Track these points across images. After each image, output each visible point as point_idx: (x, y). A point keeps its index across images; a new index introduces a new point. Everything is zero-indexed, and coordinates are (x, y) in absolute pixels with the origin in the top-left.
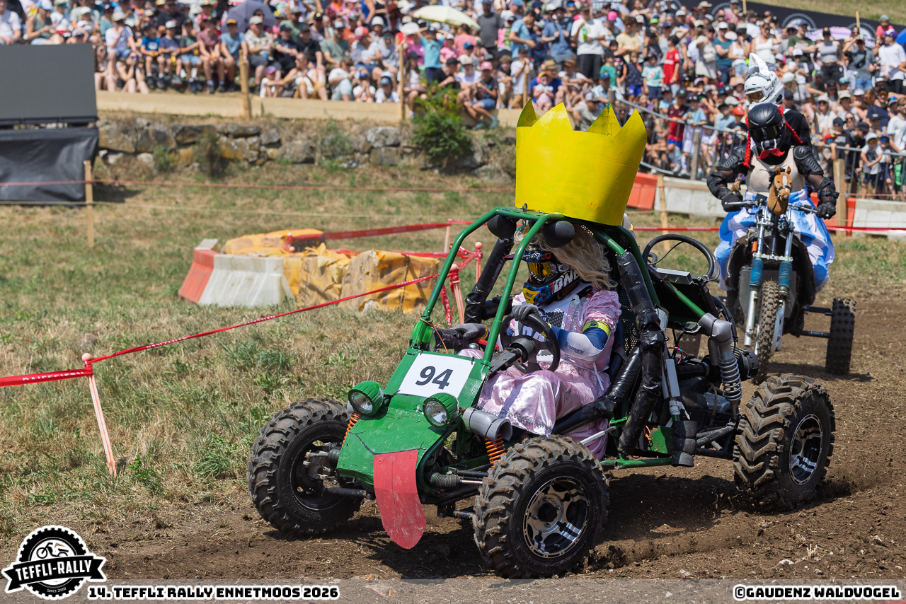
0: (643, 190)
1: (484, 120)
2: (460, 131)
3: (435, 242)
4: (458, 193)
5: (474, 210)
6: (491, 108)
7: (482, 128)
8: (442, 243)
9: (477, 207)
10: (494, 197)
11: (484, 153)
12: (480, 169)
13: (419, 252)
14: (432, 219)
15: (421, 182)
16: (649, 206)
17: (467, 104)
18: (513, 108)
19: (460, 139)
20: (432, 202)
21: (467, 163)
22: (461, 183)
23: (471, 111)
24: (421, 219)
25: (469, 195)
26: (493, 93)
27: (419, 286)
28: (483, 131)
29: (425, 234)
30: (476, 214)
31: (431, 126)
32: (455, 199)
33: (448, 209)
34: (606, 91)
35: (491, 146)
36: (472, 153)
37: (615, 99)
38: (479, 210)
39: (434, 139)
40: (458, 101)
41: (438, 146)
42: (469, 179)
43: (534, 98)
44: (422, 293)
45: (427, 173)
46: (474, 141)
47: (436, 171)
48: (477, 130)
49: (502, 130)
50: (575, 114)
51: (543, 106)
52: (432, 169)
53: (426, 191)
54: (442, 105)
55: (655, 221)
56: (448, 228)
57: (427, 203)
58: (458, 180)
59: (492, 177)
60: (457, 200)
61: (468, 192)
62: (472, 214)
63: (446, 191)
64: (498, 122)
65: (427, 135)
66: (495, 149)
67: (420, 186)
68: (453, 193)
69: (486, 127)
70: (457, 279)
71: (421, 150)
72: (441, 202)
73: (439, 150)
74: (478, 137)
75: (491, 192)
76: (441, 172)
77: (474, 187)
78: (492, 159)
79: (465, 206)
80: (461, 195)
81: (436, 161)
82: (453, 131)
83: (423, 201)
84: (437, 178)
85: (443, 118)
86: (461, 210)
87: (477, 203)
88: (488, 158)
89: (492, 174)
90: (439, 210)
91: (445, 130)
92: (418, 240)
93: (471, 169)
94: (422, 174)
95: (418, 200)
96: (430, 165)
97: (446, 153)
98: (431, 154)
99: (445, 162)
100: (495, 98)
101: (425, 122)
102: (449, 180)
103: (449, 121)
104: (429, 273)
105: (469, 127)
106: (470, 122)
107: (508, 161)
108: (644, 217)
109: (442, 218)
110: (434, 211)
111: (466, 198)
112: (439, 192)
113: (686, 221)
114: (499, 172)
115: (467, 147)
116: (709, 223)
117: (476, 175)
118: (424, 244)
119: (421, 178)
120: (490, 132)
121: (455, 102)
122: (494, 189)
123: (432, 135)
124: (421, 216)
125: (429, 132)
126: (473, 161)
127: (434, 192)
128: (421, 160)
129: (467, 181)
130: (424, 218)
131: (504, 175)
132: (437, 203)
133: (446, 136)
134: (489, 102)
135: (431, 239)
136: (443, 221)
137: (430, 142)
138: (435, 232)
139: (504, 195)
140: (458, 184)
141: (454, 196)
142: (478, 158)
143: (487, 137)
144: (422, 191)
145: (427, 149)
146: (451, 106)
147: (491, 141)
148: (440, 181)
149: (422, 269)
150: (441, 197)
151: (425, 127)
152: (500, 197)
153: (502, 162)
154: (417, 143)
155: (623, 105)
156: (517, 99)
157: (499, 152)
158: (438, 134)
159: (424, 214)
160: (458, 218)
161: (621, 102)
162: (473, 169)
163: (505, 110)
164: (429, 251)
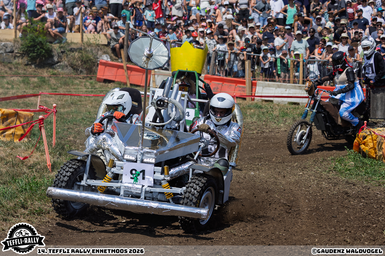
1: (59, 38)
2: (46, 44)
3: (32, 104)
4: (45, 77)
5: (53, 86)
6: (63, 32)
7: (58, 43)
8: (36, 104)
9: (55, 85)
10: (64, 80)
11: (59, 56)
12: (56, 65)
13: (24, 109)
14: (30, 92)
15: (25, 72)
17: (49, 30)
18: (75, 32)
19: (46, 49)
20: (31, 82)
21: (50, 62)
22: (47, 72)
23: (52, 33)
24: (25, 92)
25: (51, 79)
26: (64, 24)
27: (23, 128)
28: (58, 45)
29: (27, 100)
30: (54, 89)
31: (31, 42)
32: (43, 81)
33: (39, 87)
34: (124, 23)
35: (62, 52)
36: (52, 57)
37: (129, 27)
38: (56, 87)
39: (32, 49)
40: (45, 28)
41: (34, 53)
42: (51, 70)
43: (86, 27)
44: (24, 131)
45: (28, 67)
46: (53, 50)
47: (33, 66)
48: (55, 44)
49: (69, 44)
50: (108, 35)
51: (91, 31)
52: (31, 65)
53: (28, 77)
54: (36, 31)
56: (39, 96)
57: (28, 83)
58: (45, 70)
59: (63, 69)
60: (44, 82)
61: (50, 77)
62: (52, 89)
63: (38, 77)
64: (66, 39)
65: (28, 47)
66: (65, 54)
67: (24, 74)
68: (42, 77)
69: (60, 42)
70: (43, 124)
71: (25, 54)
72: (35, 82)
73: (35, 54)
74: (56, 47)
75: (62, 77)
76: (35, 67)
77: (53, 74)
78: (63, 59)
79: (49, 85)
80: (47, 79)
81: (33, 61)
82: (42, 44)
83: (26, 82)
84: (33, 70)
85: (37, 37)
86: (46, 87)
87: (55, 83)
88: (61, 59)
89: (63, 68)
90: (35, 87)
91: (38, 44)
92: (23, 103)
93: (52, 65)
94: (25, 68)
95: (23, 82)
96: (30, 63)
97: (38, 56)
98: (30, 57)
99: (38, 61)
100: (65, 27)
101: (27, 39)
102: (40, 71)
103: (40, 39)
104: (28, 120)
105: (51, 43)
106: (51, 40)
107: (71, 60)
109: (36, 91)
110: (32, 87)
111: (49, 80)
112: (34, 77)
114: (67, 66)
115: (49, 52)
117: (54, 68)
118: (27, 105)
119: (25, 70)
120: (62, 45)
121: (43, 29)
122: (64, 76)
123: (31, 47)
124: (25, 90)
125: (29, 45)
126: (53, 61)
127: (32, 77)
128: (25, 60)
129: (49, 71)
130: (27, 91)
131: (69, 68)
132: (33, 83)
133: (38, 47)
134: (61, 29)
135: (30, 103)
136: (37, 93)
137: (30, 50)
138: (32, 98)
139: (70, 79)
140: (45, 73)
141: (43, 79)
142: (56, 59)
143: (60, 48)
144: (26, 76)
145: (28, 54)
146: (41, 31)
147: (62, 50)
148: (35, 71)
149: (25, 118)
150: (36, 80)
151: (27, 42)
152: (68, 80)
153: (69, 61)
154: (23, 51)
155: (133, 31)
156: (76, 27)
157: (67, 56)
158: (34, 46)
159: (26, 89)
160: (45, 91)
161: (132, 29)
162: (53, 65)
163: (71, 33)
164: (28, 108)
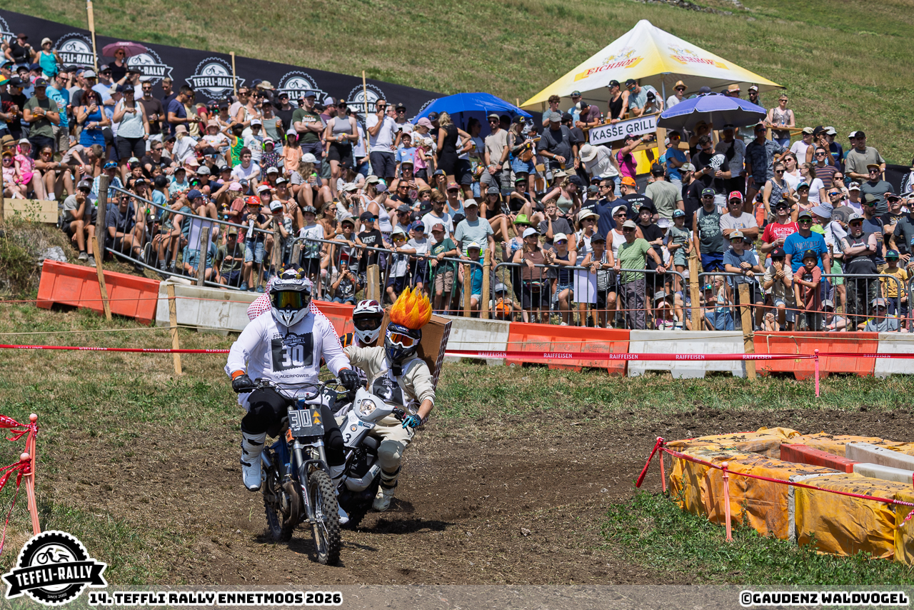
0: (142, 296)
16: (150, 317)
55: (157, 335)
108: (144, 328)
113: (194, 334)
116: (220, 338)
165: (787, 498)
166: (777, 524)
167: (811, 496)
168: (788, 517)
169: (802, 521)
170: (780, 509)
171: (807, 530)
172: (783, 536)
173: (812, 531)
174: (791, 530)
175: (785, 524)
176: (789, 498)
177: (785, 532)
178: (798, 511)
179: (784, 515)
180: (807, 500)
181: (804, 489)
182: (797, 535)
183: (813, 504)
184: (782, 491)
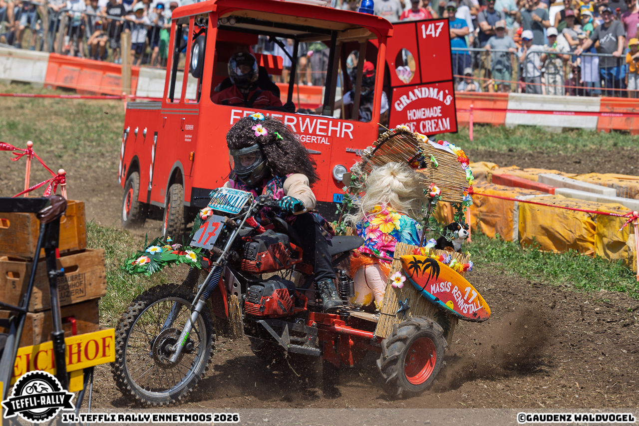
165: (512, 212)
166: (505, 231)
167: (532, 210)
168: (513, 225)
169: (524, 228)
170: (507, 220)
171: (529, 234)
172: (509, 239)
173: (534, 235)
174: (515, 235)
175: (510, 231)
176: (514, 212)
177: (510, 237)
178: (521, 220)
179: (510, 224)
180: (529, 214)
181: (526, 204)
182: (520, 238)
183: (534, 217)
184: (509, 207)
